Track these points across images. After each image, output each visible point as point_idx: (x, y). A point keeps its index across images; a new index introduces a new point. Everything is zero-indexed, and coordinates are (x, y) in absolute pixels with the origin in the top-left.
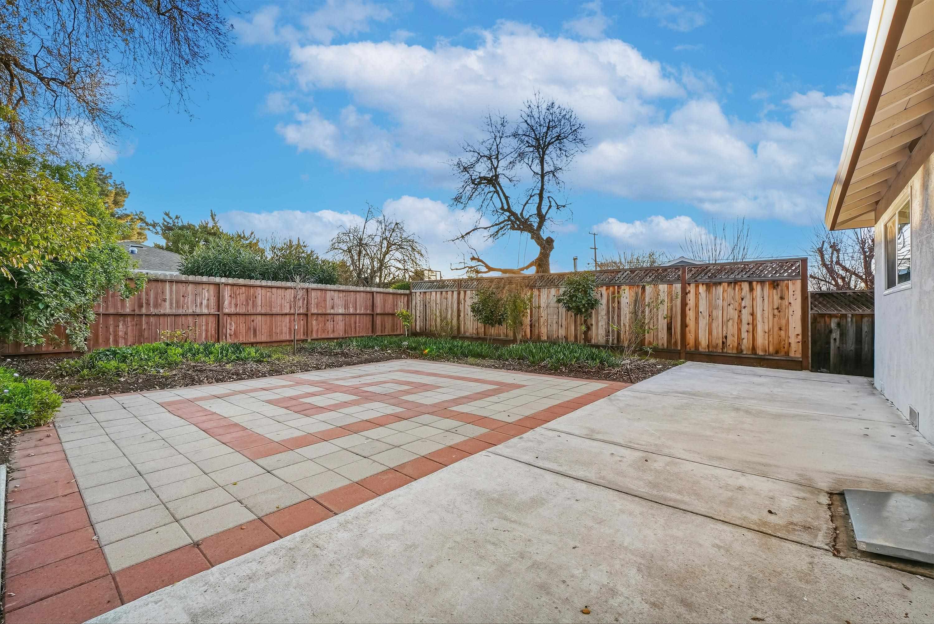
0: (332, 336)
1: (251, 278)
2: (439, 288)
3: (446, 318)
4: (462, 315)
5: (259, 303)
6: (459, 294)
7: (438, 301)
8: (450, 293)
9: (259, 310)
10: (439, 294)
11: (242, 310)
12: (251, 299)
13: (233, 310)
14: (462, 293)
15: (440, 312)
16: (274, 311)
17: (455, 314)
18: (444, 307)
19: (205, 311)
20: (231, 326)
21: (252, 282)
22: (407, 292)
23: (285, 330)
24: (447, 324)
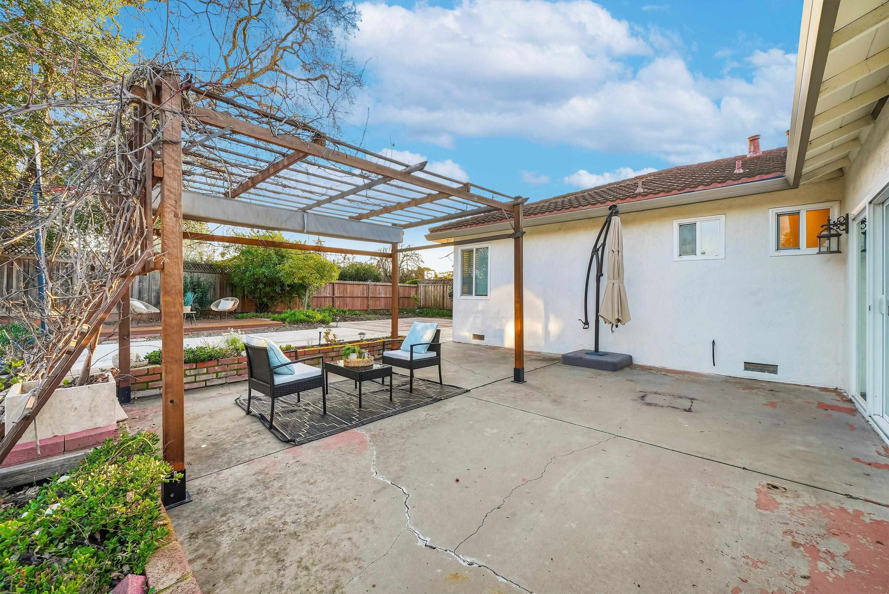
0: (379, 308)
1: (345, 280)
2: (433, 284)
3: (436, 300)
4: (445, 298)
5: (348, 291)
6: (444, 287)
7: (433, 291)
8: (439, 286)
9: (348, 295)
10: (433, 287)
11: (342, 296)
12: (345, 290)
13: (338, 295)
14: (445, 287)
15: (434, 297)
16: (355, 295)
17: (442, 297)
18: (436, 293)
19: (328, 295)
20: (337, 303)
21: (345, 282)
22: (416, 285)
23: (359, 304)
24: (437, 302)
